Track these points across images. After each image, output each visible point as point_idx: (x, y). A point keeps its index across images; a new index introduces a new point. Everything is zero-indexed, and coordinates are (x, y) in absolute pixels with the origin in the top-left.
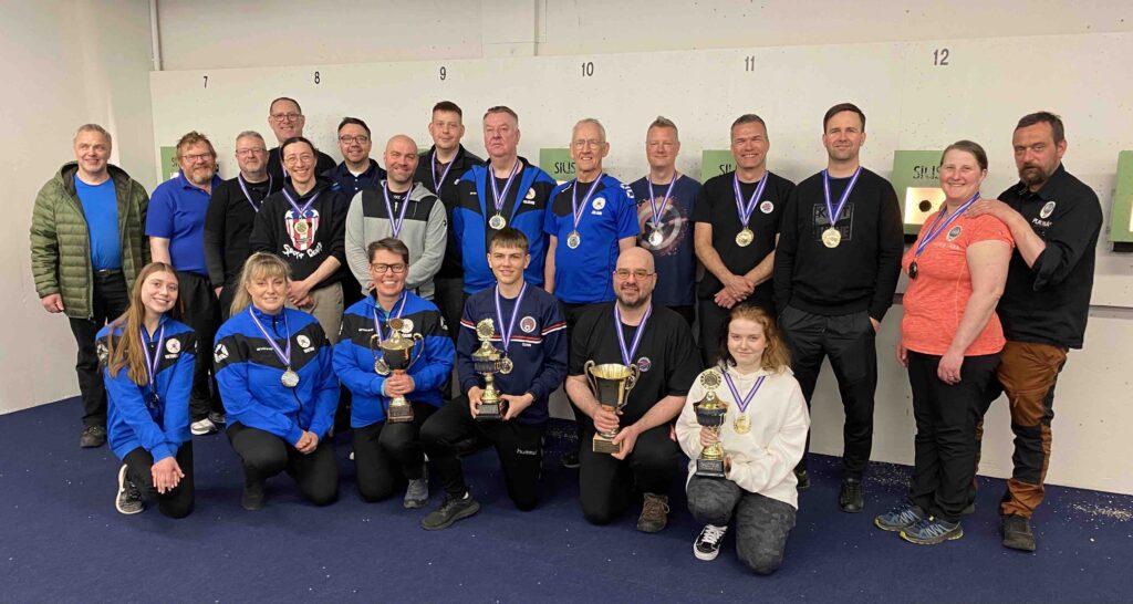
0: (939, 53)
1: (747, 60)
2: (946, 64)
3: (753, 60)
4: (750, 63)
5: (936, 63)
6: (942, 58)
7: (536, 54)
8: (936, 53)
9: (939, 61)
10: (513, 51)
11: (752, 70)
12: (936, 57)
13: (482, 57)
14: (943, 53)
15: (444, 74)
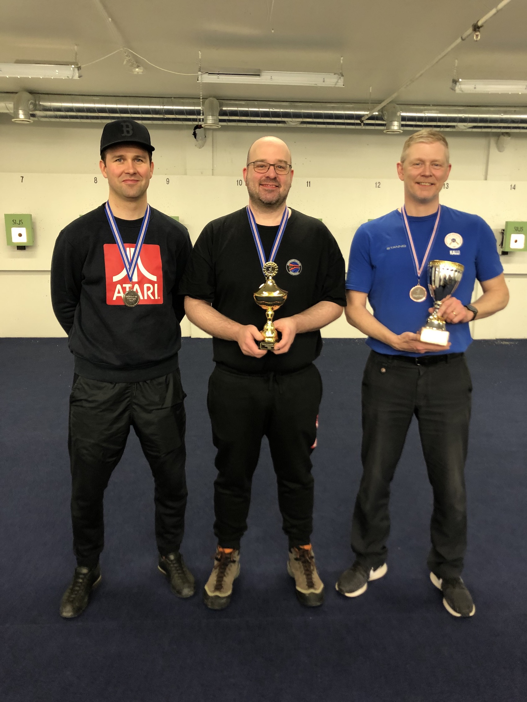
1: (307, 182)
4: (309, 183)
5: (376, 187)
6: (378, 185)
7: (213, 175)
8: (376, 183)
10: (202, 173)
11: (310, 186)
12: (376, 185)
13: (186, 174)
14: (378, 183)
15: (169, 182)
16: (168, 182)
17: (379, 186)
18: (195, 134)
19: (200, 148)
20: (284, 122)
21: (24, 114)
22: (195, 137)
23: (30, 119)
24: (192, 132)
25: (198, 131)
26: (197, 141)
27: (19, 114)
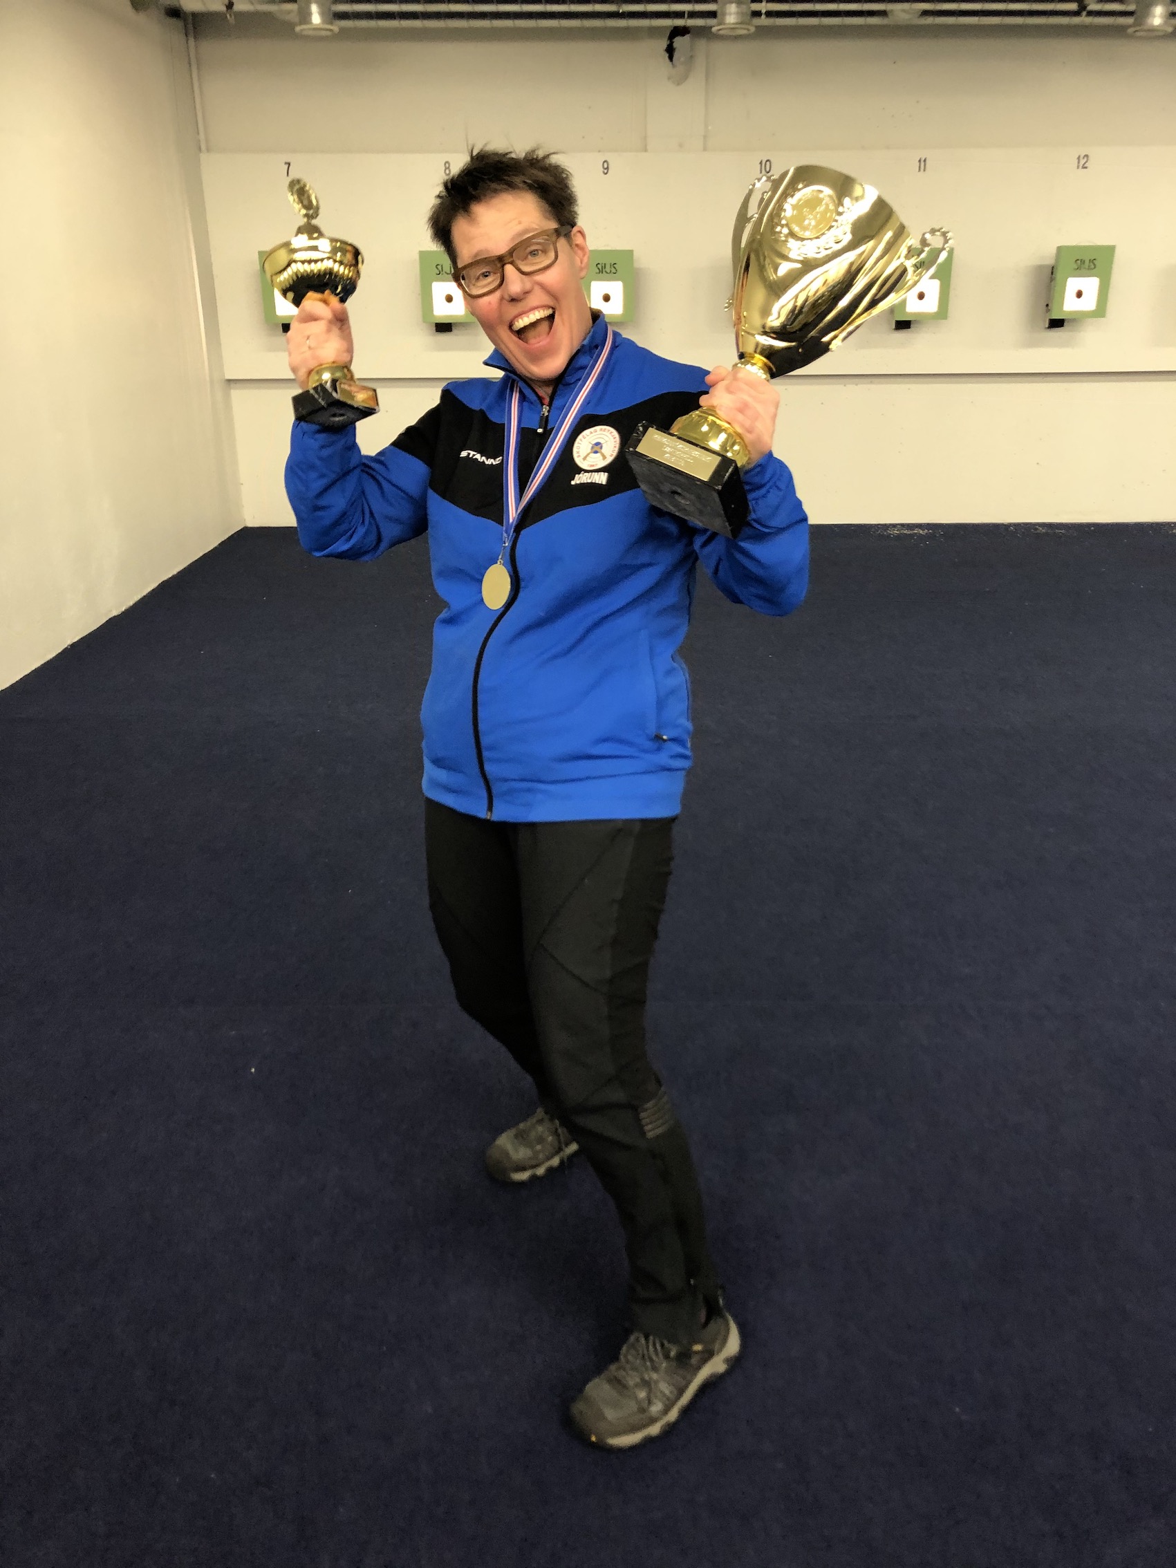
0: (1082, 157)
1: (920, 161)
2: (1086, 168)
3: (925, 161)
4: (923, 163)
5: (1078, 167)
6: (1083, 162)
7: (705, 149)
8: (1079, 158)
9: (1081, 167)
10: (681, 145)
11: (924, 170)
12: (1079, 163)
13: (646, 150)
14: (1084, 158)
15: (607, 168)
16: (606, 170)
17: (1085, 166)
18: (670, 51)
19: (678, 84)
20: (883, 13)
21: (322, 14)
22: (671, 58)
23: (331, 24)
24: (664, 43)
25: (679, 42)
26: (674, 66)
27: (310, 14)
